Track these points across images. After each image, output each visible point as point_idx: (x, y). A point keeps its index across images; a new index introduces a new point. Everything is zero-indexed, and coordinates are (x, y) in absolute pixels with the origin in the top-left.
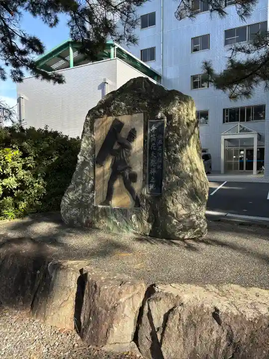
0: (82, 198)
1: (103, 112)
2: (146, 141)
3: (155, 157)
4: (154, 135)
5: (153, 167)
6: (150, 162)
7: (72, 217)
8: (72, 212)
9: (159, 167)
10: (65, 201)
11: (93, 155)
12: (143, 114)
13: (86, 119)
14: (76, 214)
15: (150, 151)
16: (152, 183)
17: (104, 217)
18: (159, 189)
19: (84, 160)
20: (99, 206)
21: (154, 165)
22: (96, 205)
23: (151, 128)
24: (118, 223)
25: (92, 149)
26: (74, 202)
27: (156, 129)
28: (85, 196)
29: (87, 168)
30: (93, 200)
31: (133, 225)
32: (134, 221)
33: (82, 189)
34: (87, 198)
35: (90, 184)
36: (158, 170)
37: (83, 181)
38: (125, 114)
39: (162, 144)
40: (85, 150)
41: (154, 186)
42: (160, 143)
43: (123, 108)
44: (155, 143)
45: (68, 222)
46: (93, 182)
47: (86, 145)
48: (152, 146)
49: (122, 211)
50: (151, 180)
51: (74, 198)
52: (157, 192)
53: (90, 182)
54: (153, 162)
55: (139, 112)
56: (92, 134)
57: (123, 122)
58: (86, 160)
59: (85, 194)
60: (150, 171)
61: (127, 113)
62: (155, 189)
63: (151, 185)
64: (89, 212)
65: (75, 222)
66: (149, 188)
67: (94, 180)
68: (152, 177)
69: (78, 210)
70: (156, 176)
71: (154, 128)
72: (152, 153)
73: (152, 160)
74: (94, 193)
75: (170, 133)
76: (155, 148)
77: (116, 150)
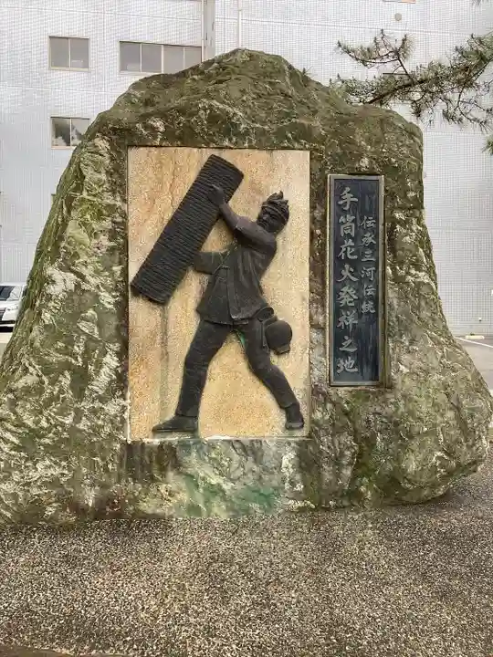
0: (77, 419)
1: (162, 129)
2: (318, 232)
3: (353, 279)
4: (351, 218)
5: (346, 308)
6: (337, 293)
7: (35, 491)
8: (34, 475)
9: (367, 307)
12: (307, 153)
14: (54, 482)
15: (338, 263)
16: (346, 354)
17: (171, 474)
18: (367, 370)
19: (78, 286)
20: (146, 440)
21: (350, 302)
22: (137, 438)
23: (339, 196)
24: (227, 487)
25: (111, 250)
26: (43, 436)
27: (356, 200)
28: (88, 410)
29: (90, 312)
30: (123, 421)
31: (287, 486)
32: (291, 471)
33: (72, 387)
34: (99, 418)
35: (105, 369)
36: (364, 317)
37: (76, 360)
38: (246, 145)
39: (374, 242)
40: (80, 252)
41: (353, 362)
42: (370, 240)
43: (242, 126)
44: (354, 240)
45: (9, 515)
46: (120, 360)
47: (90, 236)
48: (343, 247)
49: (244, 448)
50: (342, 346)
51: (44, 424)
52: (363, 379)
53: (107, 359)
54: (348, 295)
55: (296, 145)
56: (118, 199)
57: (239, 167)
58: (85, 286)
59: (86, 405)
60: (336, 320)
61: (254, 142)
62: (356, 370)
63: (341, 361)
64: (110, 467)
65: (50, 511)
66: (336, 368)
67: (123, 354)
68: (346, 338)
69: (64, 463)
70: (357, 334)
71: (348, 197)
72: (344, 268)
73: (345, 289)
74: (125, 399)
75: (399, 215)
76: (352, 254)
77: (217, 255)
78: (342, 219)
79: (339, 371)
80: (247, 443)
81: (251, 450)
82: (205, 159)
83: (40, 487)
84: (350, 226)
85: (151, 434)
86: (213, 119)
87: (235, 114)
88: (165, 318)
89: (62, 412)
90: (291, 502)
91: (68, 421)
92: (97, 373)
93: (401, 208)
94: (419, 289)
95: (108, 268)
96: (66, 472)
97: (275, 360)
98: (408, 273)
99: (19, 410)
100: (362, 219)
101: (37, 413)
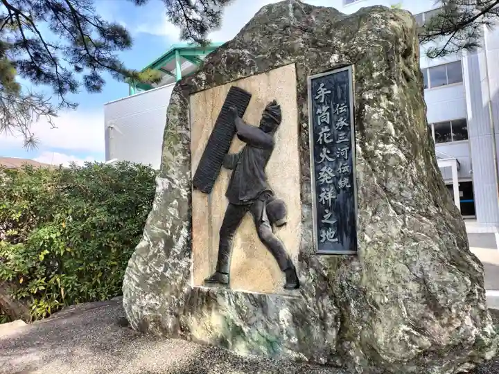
0: (165, 270)
1: (204, 78)
2: (305, 125)
3: (330, 159)
4: (326, 108)
5: (325, 184)
6: (317, 172)
7: (145, 313)
8: (144, 302)
9: (344, 182)
10: (130, 278)
11: (188, 173)
12: (293, 65)
13: (172, 99)
15: (318, 147)
16: (327, 226)
17: (214, 314)
18: (346, 240)
19: (170, 186)
20: (201, 288)
21: (328, 180)
22: (196, 285)
23: (315, 92)
24: (246, 329)
25: (185, 161)
26: (148, 279)
27: (329, 92)
28: (172, 264)
29: (175, 202)
30: (189, 273)
31: (285, 337)
32: (287, 324)
33: (164, 248)
34: (177, 269)
35: (181, 239)
36: (341, 191)
37: (167, 232)
38: (252, 73)
39: (347, 125)
41: (334, 233)
42: (343, 123)
43: (248, 60)
44: (330, 126)
45: (137, 326)
46: (189, 232)
47: (173, 154)
48: (321, 134)
49: (255, 299)
50: (324, 219)
51: (148, 271)
52: (344, 249)
53: (182, 232)
54: (327, 174)
55: (285, 62)
56: (184, 129)
57: (248, 90)
58: (174, 186)
59: (171, 261)
60: (318, 197)
61: (256, 70)
62: (336, 240)
63: (324, 232)
64: (180, 303)
65: (150, 326)
66: (320, 238)
67: (190, 228)
68: (327, 211)
69: (157, 297)
70: (336, 207)
71: (323, 92)
72: (322, 151)
73: (324, 169)
74: (190, 258)
75: (369, 96)
76: (328, 139)
77: (235, 156)
78: (319, 111)
79: (322, 241)
80: (257, 297)
81: (260, 302)
82: (228, 90)
83: (146, 310)
84: (326, 115)
87: (243, 53)
88: (209, 201)
89: (158, 265)
90: (290, 352)
91: (161, 270)
92: (177, 240)
93: (370, 88)
94: (387, 161)
95: (184, 174)
96: (158, 303)
97: (276, 231)
98: (376, 148)
100: (335, 107)
101: (145, 263)
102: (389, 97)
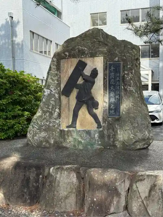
0: (50, 123)
1: (68, 54)
2: (106, 77)
3: (114, 89)
4: (113, 74)
5: (112, 97)
6: (109, 93)
7: (41, 139)
8: (41, 135)
9: (117, 97)
10: (33, 127)
11: (59, 88)
12: (103, 57)
13: (52, 60)
14: (45, 137)
15: (110, 85)
16: (112, 109)
17: (70, 138)
18: (117, 113)
20: (65, 129)
21: (113, 95)
22: (63, 129)
23: (110, 68)
24: (83, 141)
25: (57, 84)
26: (42, 127)
27: (114, 69)
29: (53, 99)
30: (60, 124)
31: (97, 142)
32: (97, 138)
33: (49, 115)
34: (54, 123)
35: (56, 112)
36: (117, 99)
37: (50, 110)
40: (51, 85)
41: (114, 111)
42: (118, 79)
43: (86, 52)
44: (114, 79)
45: (36, 144)
46: (59, 110)
47: (52, 81)
48: (111, 81)
49: (86, 132)
50: (111, 107)
51: (42, 124)
52: (116, 116)
53: (56, 110)
55: (100, 56)
56: (58, 72)
57: (86, 62)
58: (52, 93)
59: (52, 120)
60: (109, 101)
61: (89, 56)
62: (114, 113)
63: (111, 111)
65: (44, 144)
66: (109, 113)
67: (60, 108)
68: (112, 105)
69: (47, 133)
70: (115, 104)
71: (112, 68)
72: (111, 87)
73: (112, 92)
74: (60, 119)
75: (126, 72)
76: (113, 83)
77: (80, 84)
78: (111, 74)
80: (87, 131)
81: (88, 132)
82: (78, 61)
85: (66, 128)
86: (79, 51)
87: (84, 49)
88: (69, 100)
89: (47, 122)
90: (98, 146)
91: (48, 124)
92: (54, 113)
93: (126, 70)
95: (57, 88)
96: (47, 135)
97: (94, 110)
98: (127, 88)
99: (38, 121)
100: (116, 74)
101: (41, 121)
102: (132, 73)
